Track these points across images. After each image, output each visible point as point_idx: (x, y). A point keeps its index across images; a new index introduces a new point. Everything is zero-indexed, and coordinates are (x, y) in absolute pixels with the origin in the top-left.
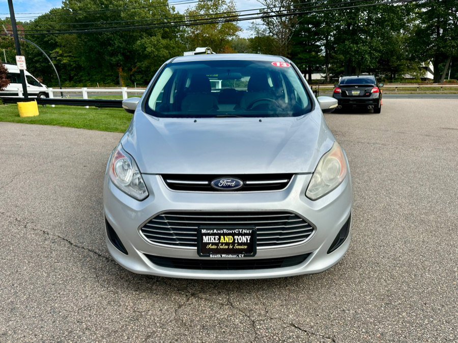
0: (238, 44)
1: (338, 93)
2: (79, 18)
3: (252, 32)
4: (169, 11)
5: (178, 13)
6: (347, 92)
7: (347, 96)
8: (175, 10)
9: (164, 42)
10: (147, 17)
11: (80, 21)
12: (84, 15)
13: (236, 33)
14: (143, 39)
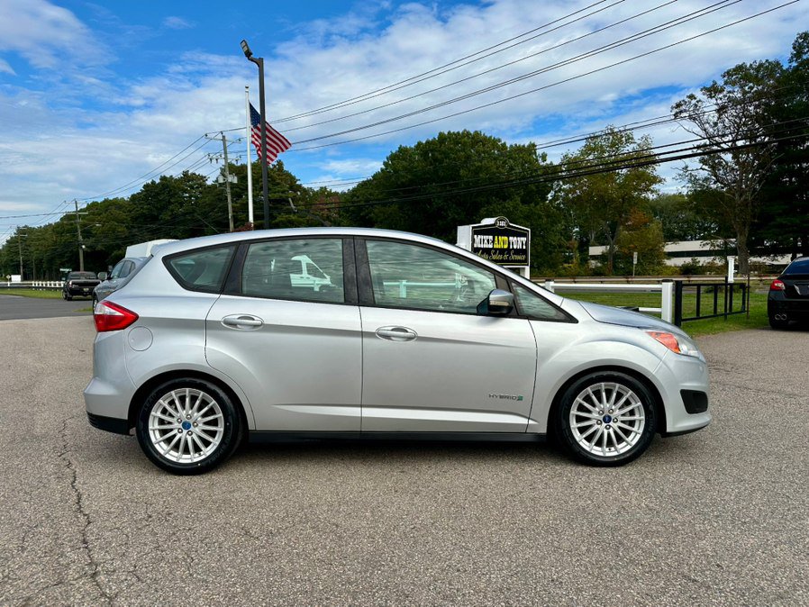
0: (666, 206)
1: (779, 289)
2: (402, 183)
3: (684, 183)
4: (537, 161)
5: (551, 163)
6: (797, 288)
7: (797, 296)
8: (547, 158)
9: (525, 208)
10: (500, 173)
11: (403, 185)
12: (409, 177)
13: (651, 188)
14: (491, 204)
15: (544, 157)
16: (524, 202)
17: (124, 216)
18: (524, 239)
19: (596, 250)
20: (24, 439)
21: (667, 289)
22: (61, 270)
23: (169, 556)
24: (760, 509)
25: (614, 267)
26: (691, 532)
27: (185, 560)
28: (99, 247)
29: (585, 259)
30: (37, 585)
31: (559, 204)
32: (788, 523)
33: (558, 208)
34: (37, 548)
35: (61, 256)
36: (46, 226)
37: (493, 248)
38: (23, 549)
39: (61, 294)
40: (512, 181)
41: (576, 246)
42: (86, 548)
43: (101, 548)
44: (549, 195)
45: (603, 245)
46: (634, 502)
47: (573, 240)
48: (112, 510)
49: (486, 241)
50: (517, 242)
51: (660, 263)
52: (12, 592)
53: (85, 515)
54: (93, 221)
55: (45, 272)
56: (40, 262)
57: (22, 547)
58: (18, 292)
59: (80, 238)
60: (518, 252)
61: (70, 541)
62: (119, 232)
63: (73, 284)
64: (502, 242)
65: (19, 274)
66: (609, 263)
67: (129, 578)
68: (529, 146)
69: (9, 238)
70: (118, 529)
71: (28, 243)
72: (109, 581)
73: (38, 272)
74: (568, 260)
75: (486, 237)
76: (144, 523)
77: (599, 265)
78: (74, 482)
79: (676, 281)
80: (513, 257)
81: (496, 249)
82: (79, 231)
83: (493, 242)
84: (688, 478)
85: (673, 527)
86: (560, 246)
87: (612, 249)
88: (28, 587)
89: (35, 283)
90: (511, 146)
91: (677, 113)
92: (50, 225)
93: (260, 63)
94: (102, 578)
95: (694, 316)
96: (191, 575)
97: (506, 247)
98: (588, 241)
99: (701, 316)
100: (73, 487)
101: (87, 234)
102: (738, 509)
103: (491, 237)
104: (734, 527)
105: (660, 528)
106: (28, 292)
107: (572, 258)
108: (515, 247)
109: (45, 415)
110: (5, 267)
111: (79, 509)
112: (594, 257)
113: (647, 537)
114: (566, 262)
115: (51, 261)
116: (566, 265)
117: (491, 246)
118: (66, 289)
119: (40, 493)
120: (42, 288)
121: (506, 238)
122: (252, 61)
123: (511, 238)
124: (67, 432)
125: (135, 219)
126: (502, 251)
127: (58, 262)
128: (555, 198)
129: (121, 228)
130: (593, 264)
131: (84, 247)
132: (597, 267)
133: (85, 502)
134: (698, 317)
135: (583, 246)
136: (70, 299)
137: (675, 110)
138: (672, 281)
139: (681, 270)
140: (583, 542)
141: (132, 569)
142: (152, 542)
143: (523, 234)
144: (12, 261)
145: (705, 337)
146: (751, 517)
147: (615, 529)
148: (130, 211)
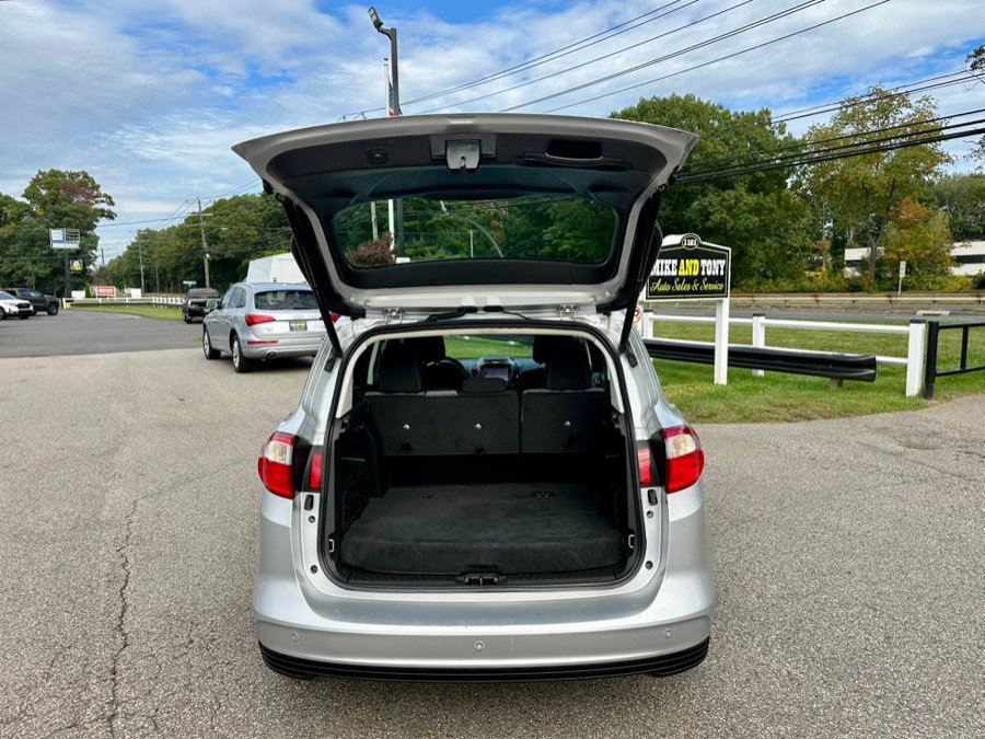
0: (959, 191)
4: (772, 133)
5: (792, 136)
8: (786, 130)
13: (935, 169)
14: (706, 196)
15: (782, 129)
16: (752, 190)
17: (253, 216)
18: (722, 262)
19: (853, 254)
20: (87, 526)
21: (917, 335)
22: (185, 282)
23: (196, 698)
24: (944, 690)
25: (878, 276)
26: (834, 719)
27: (211, 706)
28: (228, 255)
29: (839, 265)
30: (51, 725)
31: (806, 190)
32: (976, 716)
33: (804, 196)
34: (63, 676)
35: (187, 264)
36: (169, 229)
37: (678, 276)
38: (48, 676)
39: (180, 315)
40: (734, 167)
41: (828, 247)
42: (114, 680)
43: (129, 682)
44: (788, 181)
45: (865, 246)
46: (774, 666)
47: (824, 238)
48: (154, 630)
49: (667, 267)
50: (713, 267)
51: (943, 273)
52: (23, 733)
53: (124, 635)
54: (220, 223)
55: (169, 283)
56: (163, 272)
57: (48, 673)
58: (137, 310)
59: (205, 245)
60: (712, 279)
61: (99, 669)
62: (248, 235)
63: (192, 303)
64: (690, 267)
65: (138, 286)
66: (870, 273)
67: (147, 725)
68: (761, 113)
69: (130, 244)
70: (153, 656)
71: (150, 248)
72: (124, 728)
73: (161, 283)
74: (814, 266)
75: (668, 262)
76: (184, 650)
77: (857, 274)
78: (124, 588)
79: (930, 323)
80: (707, 287)
81: (682, 278)
82: (204, 235)
83: (678, 267)
84: (863, 632)
85: (812, 709)
86: (804, 249)
87: (874, 253)
88: (41, 728)
89: (155, 299)
90: (736, 114)
91: (975, 63)
92: (174, 227)
93: (392, 35)
94: (118, 723)
95: (959, 369)
96: (212, 728)
97: (696, 273)
98: (845, 241)
99: (967, 368)
100: (122, 594)
101: (214, 238)
102: (913, 689)
103: (675, 262)
104: (896, 716)
105: (795, 710)
106: (147, 311)
107: (822, 264)
108: (709, 273)
109: (118, 493)
110: (126, 277)
111: (120, 626)
112: (851, 263)
113: (771, 722)
114: (812, 269)
115: (175, 270)
116: (812, 274)
117: (674, 273)
118: (184, 308)
119: (85, 601)
120: (163, 305)
121: (696, 262)
122: (383, 32)
123: (703, 262)
124: (135, 517)
125: (267, 220)
126: (689, 279)
127: (183, 271)
128: (797, 185)
129: (252, 231)
130: (849, 272)
131: (208, 256)
132: (854, 278)
133: (129, 617)
134: (963, 370)
135: (838, 246)
136: (189, 322)
137: (973, 60)
138: (924, 321)
139: (974, 282)
140: (685, 722)
141: (152, 713)
142: (184, 677)
143: (722, 257)
144: (133, 270)
145: (969, 398)
146: (926, 702)
147: (734, 707)
148: (261, 210)
